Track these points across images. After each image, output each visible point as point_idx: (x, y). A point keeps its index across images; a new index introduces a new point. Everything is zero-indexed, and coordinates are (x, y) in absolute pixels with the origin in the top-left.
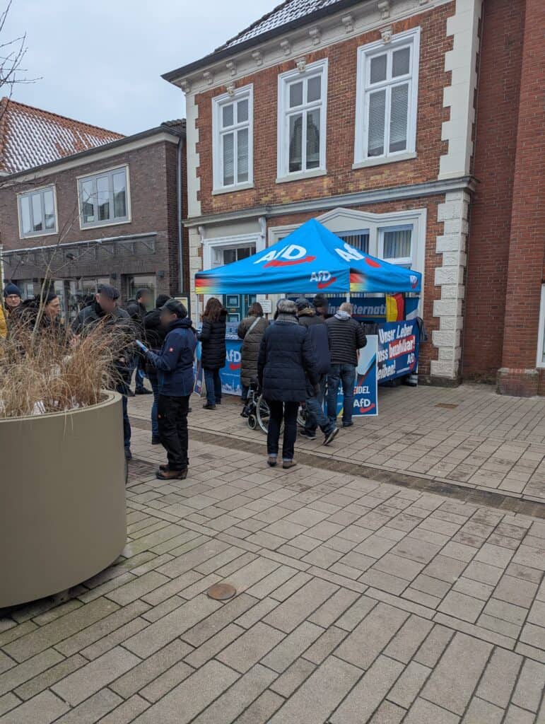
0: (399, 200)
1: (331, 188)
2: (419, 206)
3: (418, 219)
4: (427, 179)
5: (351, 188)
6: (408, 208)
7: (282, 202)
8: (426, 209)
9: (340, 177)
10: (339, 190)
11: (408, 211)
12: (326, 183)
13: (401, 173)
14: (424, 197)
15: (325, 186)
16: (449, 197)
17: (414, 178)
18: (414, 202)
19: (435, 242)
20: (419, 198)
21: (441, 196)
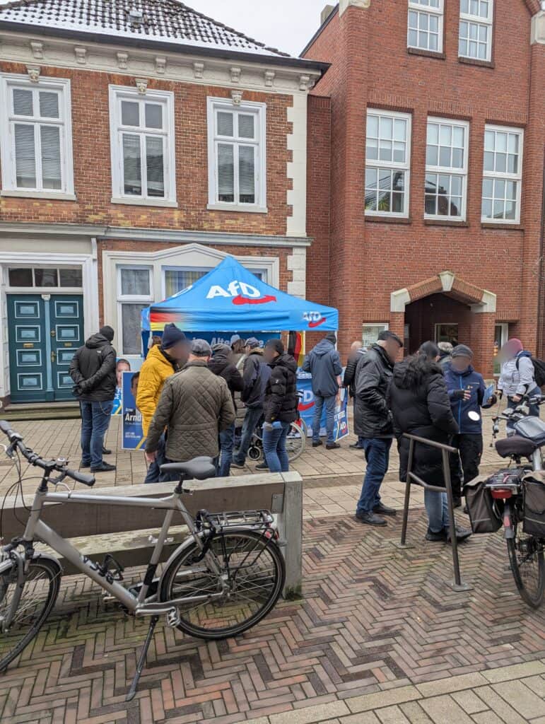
0: (254, 247)
1: (183, 222)
2: (271, 255)
3: (272, 265)
4: (277, 234)
5: (206, 226)
6: (262, 254)
7: (119, 225)
8: (278, 258)
9: (192, 213)
10: (192, 226)
11: (262, 258)
12: (177, 215)
13: (254, 223)
14: (275, 248)
15: (176, 219)
16: (295, 251)
17: (266, 230)
18: (268, 251)
19: (287, 286)
20: (270, 247)
21: (289, 249)
